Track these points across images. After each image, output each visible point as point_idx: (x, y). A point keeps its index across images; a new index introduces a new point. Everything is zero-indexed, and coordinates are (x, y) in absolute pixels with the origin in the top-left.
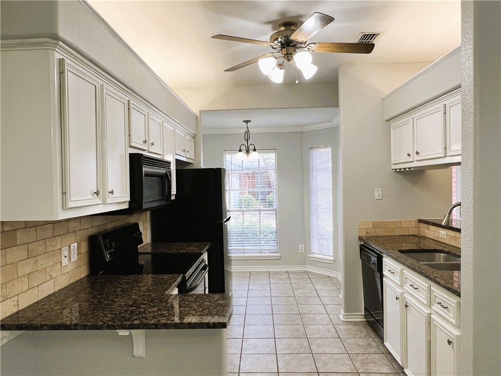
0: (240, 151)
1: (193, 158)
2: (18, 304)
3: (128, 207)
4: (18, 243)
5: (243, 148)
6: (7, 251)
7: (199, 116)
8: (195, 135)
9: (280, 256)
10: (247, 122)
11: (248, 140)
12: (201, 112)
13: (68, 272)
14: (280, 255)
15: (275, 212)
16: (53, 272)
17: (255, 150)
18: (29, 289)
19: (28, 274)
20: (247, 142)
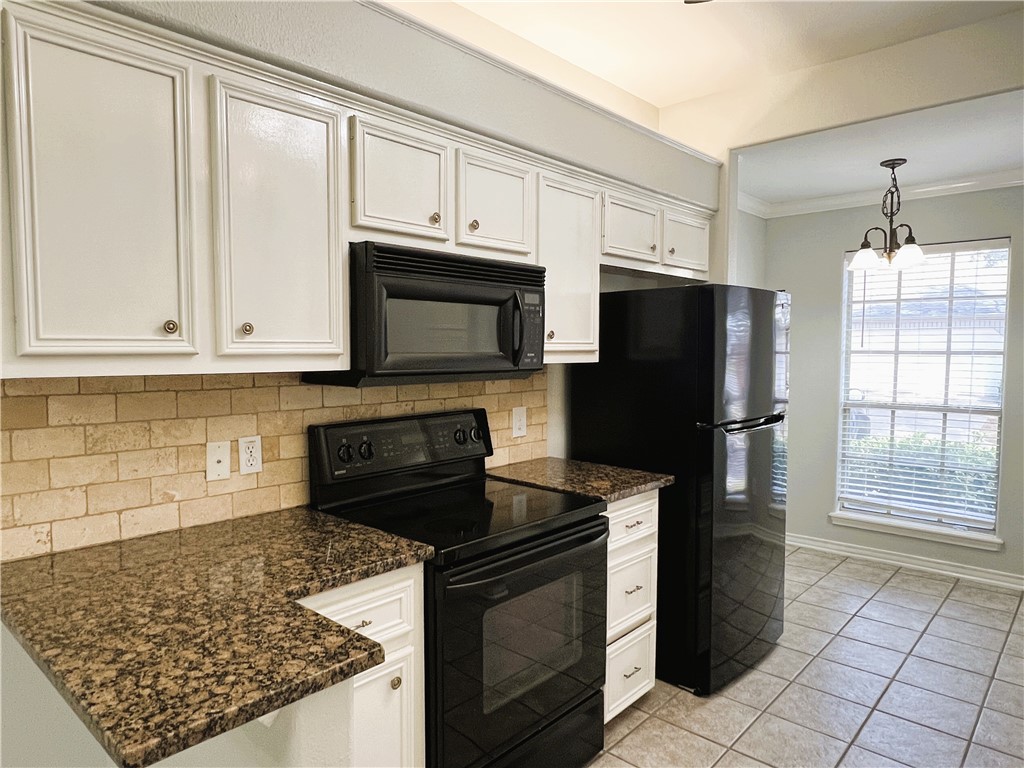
0: (866, 245)
1: (707, 269)
2: (51, 541)
3: (349, 369)
4: (53, 421)
5: (877, 239)
6: (14, 435)
7: (726, 164)
8: (716, 211)
9: (1003, 546)
10: (892, 164)
11: (892, 214)
12: (734, 152)
13: (232, 494)
14: (1000, 541)
15: (997, 418)
16: (174, 489)
17: (910, 240)
18: (87, 514)
19: (87, 486)
20: (891, 222)
